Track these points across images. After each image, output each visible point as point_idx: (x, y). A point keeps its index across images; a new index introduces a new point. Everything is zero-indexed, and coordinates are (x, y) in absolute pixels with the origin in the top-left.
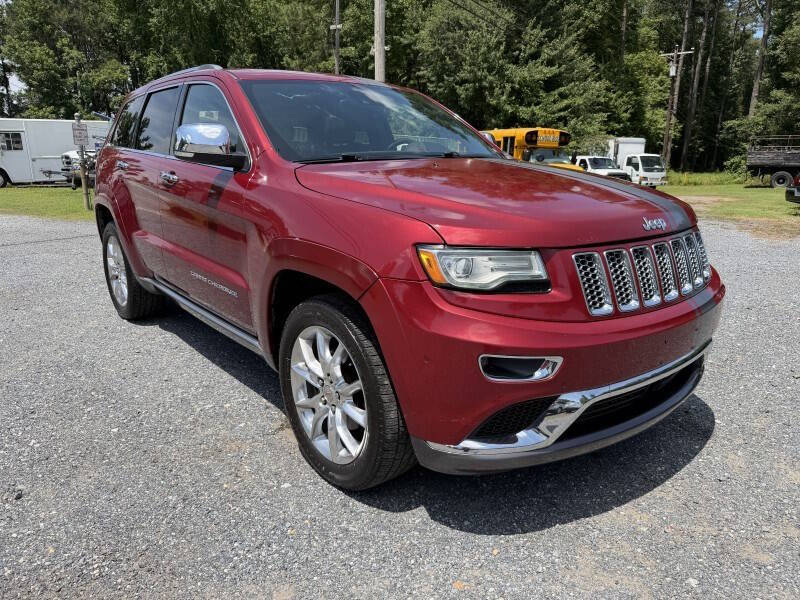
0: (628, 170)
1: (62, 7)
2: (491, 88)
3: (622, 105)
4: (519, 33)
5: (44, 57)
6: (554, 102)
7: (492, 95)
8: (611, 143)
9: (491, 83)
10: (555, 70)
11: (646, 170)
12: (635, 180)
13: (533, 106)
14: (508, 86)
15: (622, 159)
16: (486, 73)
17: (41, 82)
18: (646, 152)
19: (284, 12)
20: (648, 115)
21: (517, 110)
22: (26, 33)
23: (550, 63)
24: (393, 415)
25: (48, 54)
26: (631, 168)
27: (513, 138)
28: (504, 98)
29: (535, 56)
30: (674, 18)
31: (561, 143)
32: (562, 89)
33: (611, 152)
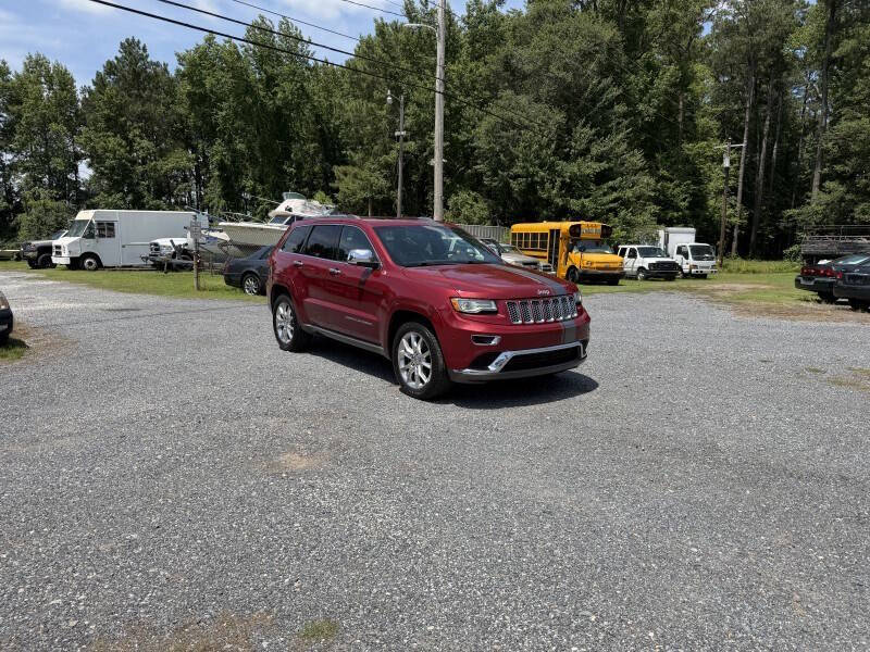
0: (678, 259)
1: (136, 101)
2: (542, 183)
3: (679, 193)
4: (569, 132)
5: (116, 147)
6: (605, 194)
7: (543, 189)
8: (662, 233)
9: (542, 178)
10: (604, 165)
11: (695, 259)
12: (686, 269)
13: (583, 199)
14: (559, 180)
15: (672, 248)
16: (537, 169)
17: (112, 169)
18: (696, 241)
19: (348, 108)
20: (711, 202)
21: (568, 202)
22: (102, 125)
23: (599, 159)
24: (441, 362)
25: (120, 145)
26: (680, 256)
27: (558, 231)
28: (554, 192)
29: (585, 153)
30: (736, 107)
31: (603, 235)
32: (611, 183)
33: (662, 241)
